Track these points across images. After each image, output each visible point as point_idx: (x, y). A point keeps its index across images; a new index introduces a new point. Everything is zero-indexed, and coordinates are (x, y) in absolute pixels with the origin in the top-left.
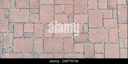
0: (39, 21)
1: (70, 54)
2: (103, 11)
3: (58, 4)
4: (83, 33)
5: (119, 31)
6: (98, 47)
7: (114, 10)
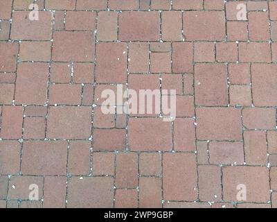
0: (14, 101)
1: (81, 178)
2: (161, 79)
3: (61, 62)
4: (115, 127)
5: (196, 124)
6: (148, 162)
7: (185, 76)
